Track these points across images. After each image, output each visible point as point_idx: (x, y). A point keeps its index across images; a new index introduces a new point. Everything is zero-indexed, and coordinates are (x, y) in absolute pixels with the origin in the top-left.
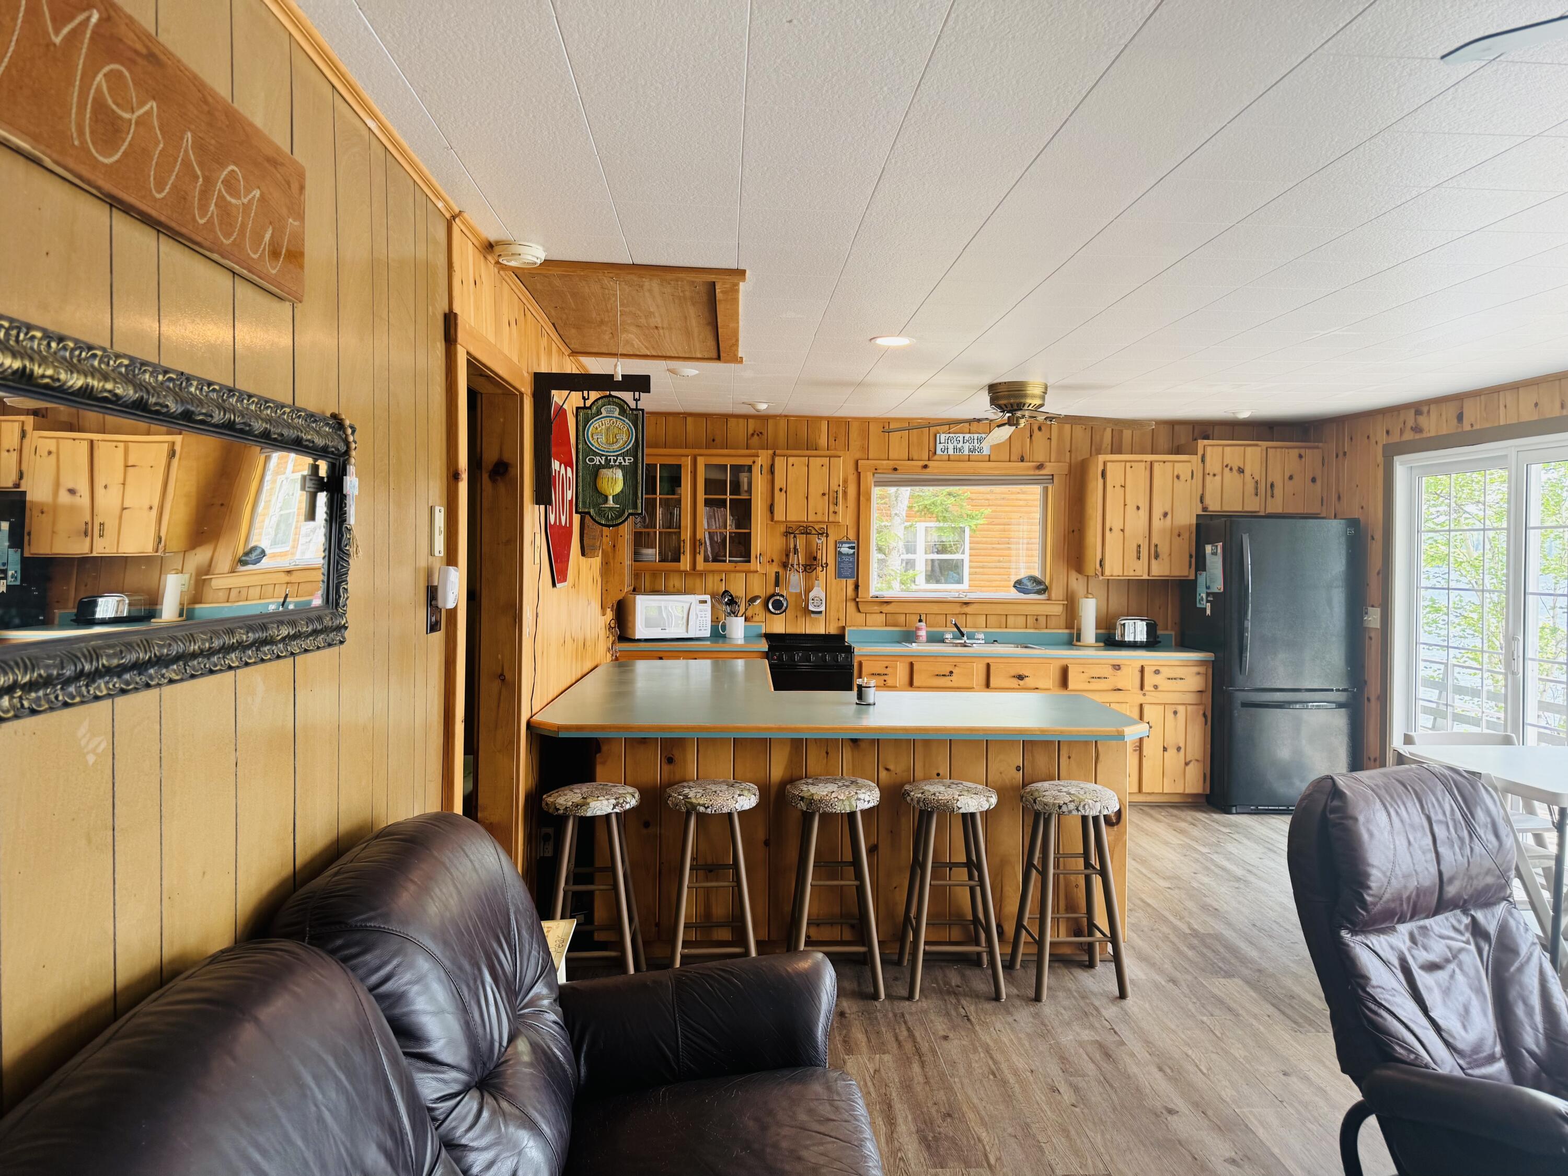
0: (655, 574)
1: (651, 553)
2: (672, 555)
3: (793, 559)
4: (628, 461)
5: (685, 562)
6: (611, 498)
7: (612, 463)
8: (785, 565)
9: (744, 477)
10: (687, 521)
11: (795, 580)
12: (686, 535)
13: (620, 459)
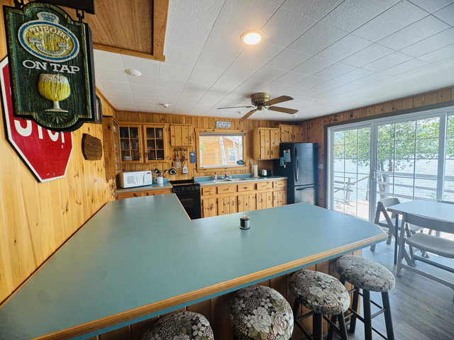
0: (131, 165)
1: (129, 158)
2: (136, 158)
3: (177, 158)
4: (74, 70)
5: (142, 160)
6: (57, 103)
7: (55, 70)
8: (175, 160)
9: (160, 132)
10: (141, 147)
11: (178, 164)
12: (141, 151)
13: (65, 67)
